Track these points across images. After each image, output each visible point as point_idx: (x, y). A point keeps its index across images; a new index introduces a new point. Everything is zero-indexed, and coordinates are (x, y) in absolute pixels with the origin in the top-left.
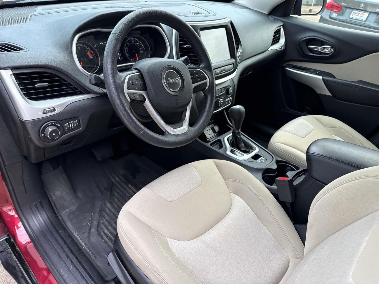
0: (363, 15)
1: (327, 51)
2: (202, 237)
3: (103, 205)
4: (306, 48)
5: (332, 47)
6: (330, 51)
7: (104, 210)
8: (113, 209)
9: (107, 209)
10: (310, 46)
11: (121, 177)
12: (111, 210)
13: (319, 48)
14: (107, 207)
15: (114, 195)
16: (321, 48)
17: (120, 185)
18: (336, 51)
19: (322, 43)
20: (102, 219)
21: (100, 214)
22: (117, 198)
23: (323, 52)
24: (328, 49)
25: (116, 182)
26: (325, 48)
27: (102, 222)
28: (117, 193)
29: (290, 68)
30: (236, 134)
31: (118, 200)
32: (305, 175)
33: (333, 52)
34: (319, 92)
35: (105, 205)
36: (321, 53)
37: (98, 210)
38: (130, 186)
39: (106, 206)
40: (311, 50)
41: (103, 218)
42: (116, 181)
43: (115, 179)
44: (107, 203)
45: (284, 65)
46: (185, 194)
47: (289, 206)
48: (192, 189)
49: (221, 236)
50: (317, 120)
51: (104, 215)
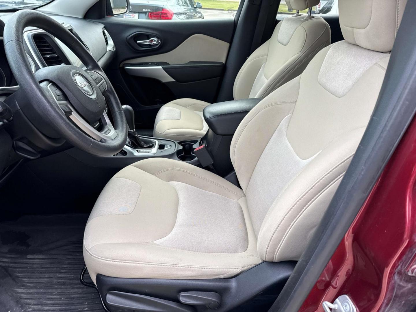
0: (134, 16)
1: (155, 42)
2: (178, 223)
3: (15, 294)
4: (136, 44)
5: (158, 38)
6: (158, 42)
7: (21, 298)
8: (31, 290)
9: (22, 295)
10: (138, 42)
11: (9, 256)
12: (30, 292)
13: (147, 42)
14: (22, 293)
15: (18, 277)
16: (149, 41)
17: (16, 263)
18: (163, 41)
19: (148, 37)
20: (27, 308)
21: (20, 305)
22: (25, 278)
23: (152, 44)
24: (155, 41)
25: (7, 264)
26: (152, 40)
27: (30, 310)
28: (19, 272)
29: (129, 67)
30: (133, 134)
31: (29, 278)
32: (204, 143)
33: (160, 43)
34: (164, 81)
35: (16, 293)
36: (150, 46)
37: (12, 303)
38: (29, 256)
39: (18, 293)
40: (141, 45)
41: (27, 306)
42: (6, 262)
43: (3, 262)
44: (17, 289)
45: (121, 65)
46: (136, 201)
47: (212, 167)
48: (139, 194)
49: (189, 214)
50: (175, 104)
51: (26, 302)
